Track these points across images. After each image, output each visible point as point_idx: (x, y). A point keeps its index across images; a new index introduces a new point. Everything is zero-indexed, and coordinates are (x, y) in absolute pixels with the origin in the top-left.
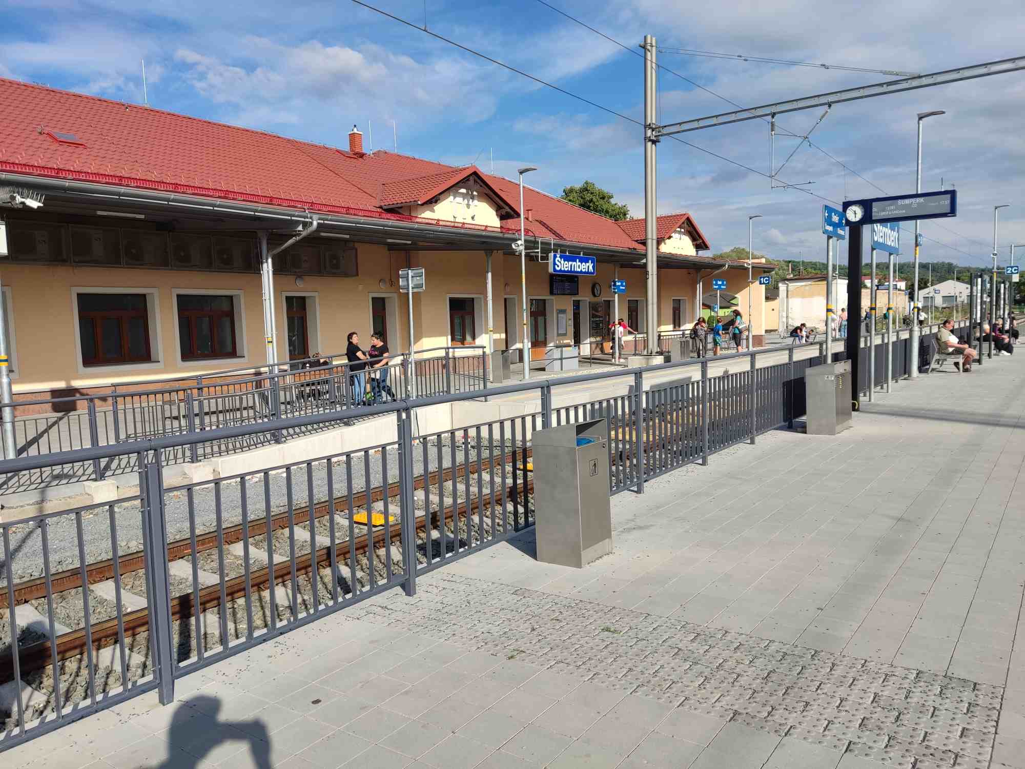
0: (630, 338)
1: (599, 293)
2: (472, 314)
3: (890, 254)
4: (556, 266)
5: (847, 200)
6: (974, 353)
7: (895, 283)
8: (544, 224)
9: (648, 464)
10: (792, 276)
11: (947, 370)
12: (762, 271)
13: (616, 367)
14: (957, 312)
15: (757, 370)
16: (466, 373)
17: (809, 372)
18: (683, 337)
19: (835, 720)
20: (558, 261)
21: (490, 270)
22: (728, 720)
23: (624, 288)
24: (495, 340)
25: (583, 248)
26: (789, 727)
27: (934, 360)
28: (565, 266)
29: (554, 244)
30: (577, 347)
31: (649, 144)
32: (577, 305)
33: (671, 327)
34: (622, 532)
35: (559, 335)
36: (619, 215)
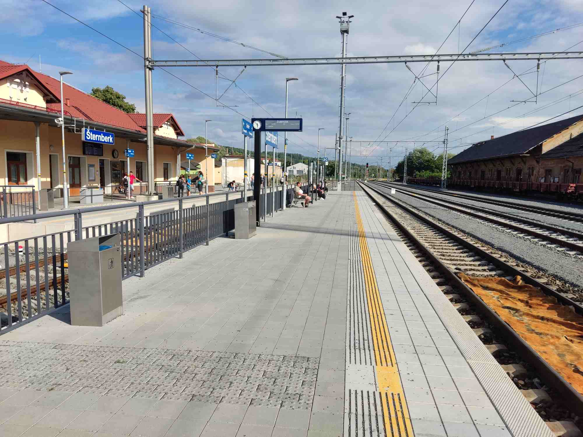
0: (138, 184)
1: (117, 156)
2: (25, 163)
3: (274, 148)
4: (87, 137)
5: (254, 118)
6: (309, 198)
7: (276, 163)
8: (78, 109)
9: (147, 259)
10: (228, 155)
11: (298, 206)
12: (213, 151)
13: (129, 201)
14: (303, 178)
15: (210, 205)
16: (20, 203)
17: (236, 206)
18: (169, 185)
19: (245, 389)
20: (88, 133)
21: (38, 135)
22: (189, 401)
23: (133, 154)
24: (42, 182)
25: (105, 127)
26: (222, 397)
27: (293, 201)
28: (93, 137)
29: (85, 123)
30: (102, 189)
31: (147, 70)
32: (102, 162)
33: (162, 179)
34: (130, 301)
35: (90, 180)
36: (129, 110)
